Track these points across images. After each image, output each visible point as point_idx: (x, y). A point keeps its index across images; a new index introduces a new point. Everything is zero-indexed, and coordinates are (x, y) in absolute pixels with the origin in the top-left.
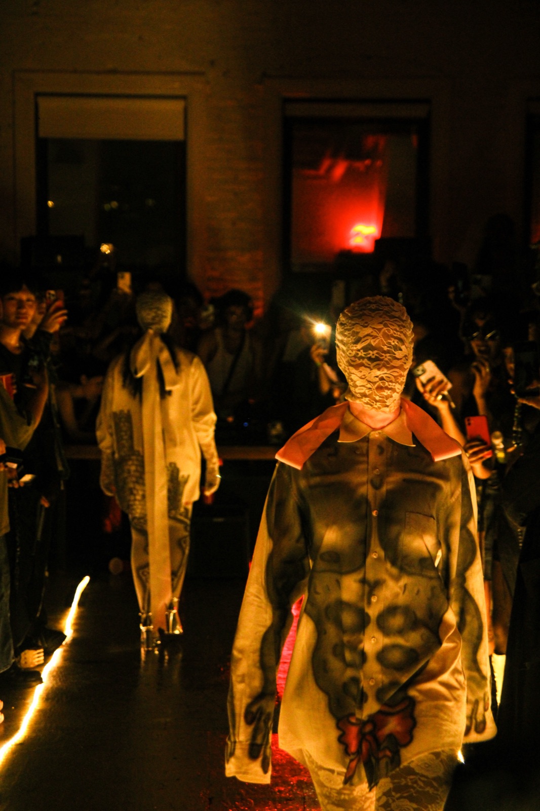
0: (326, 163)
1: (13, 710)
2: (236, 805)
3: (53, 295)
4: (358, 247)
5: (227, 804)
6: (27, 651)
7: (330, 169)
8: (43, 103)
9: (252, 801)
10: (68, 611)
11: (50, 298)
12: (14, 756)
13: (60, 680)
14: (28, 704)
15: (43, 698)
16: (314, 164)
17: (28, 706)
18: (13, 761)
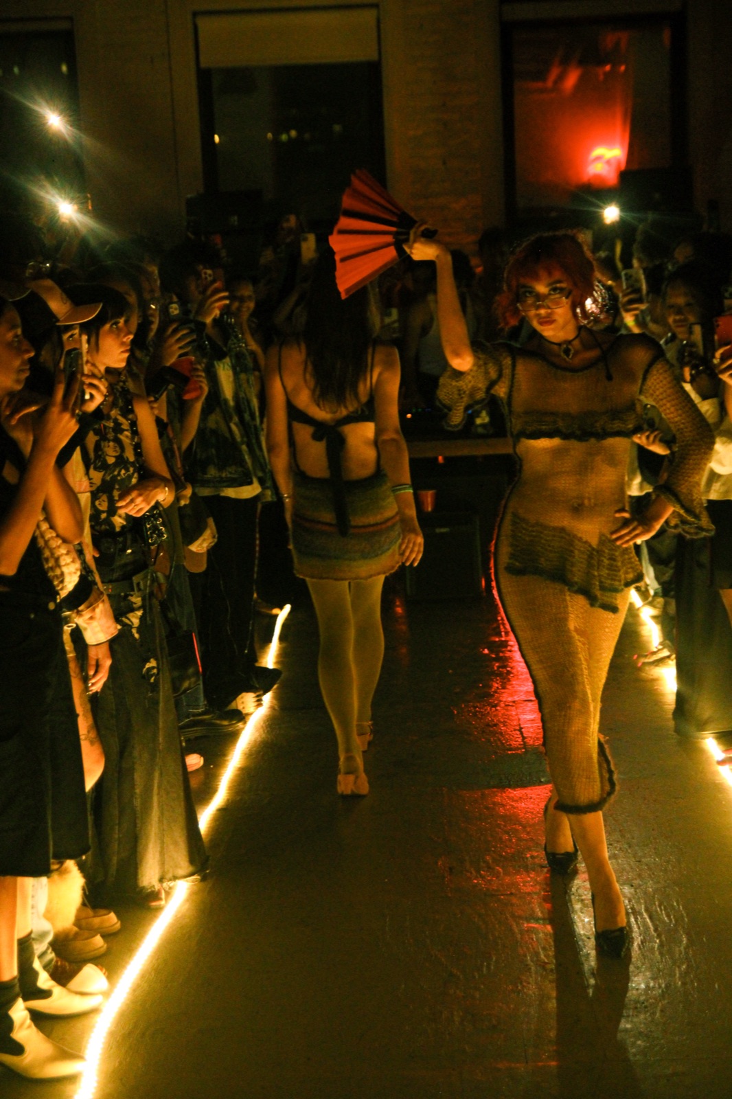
0: (554, 73)
1: (212, 769)
2: (481, 875)
3: (210, 275)
4: (597, 176)
5: (471, 873)
6: (244, 694)
7: (561, 78)
8: (205, 25)
9: (500, 869)
10: (269, 648)
11: (206, 278)
12: (218, 823)
13: (264, 731)
14: (227, 761)
15: (245, 754)
16: (541, 75)
17: (227, 763)
18: (217, 830)
